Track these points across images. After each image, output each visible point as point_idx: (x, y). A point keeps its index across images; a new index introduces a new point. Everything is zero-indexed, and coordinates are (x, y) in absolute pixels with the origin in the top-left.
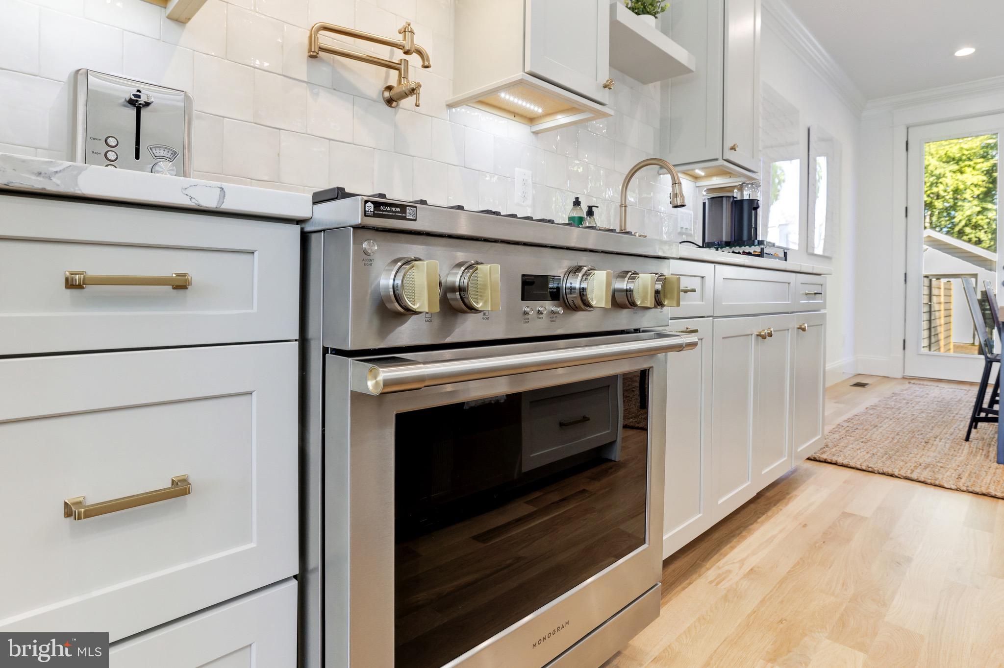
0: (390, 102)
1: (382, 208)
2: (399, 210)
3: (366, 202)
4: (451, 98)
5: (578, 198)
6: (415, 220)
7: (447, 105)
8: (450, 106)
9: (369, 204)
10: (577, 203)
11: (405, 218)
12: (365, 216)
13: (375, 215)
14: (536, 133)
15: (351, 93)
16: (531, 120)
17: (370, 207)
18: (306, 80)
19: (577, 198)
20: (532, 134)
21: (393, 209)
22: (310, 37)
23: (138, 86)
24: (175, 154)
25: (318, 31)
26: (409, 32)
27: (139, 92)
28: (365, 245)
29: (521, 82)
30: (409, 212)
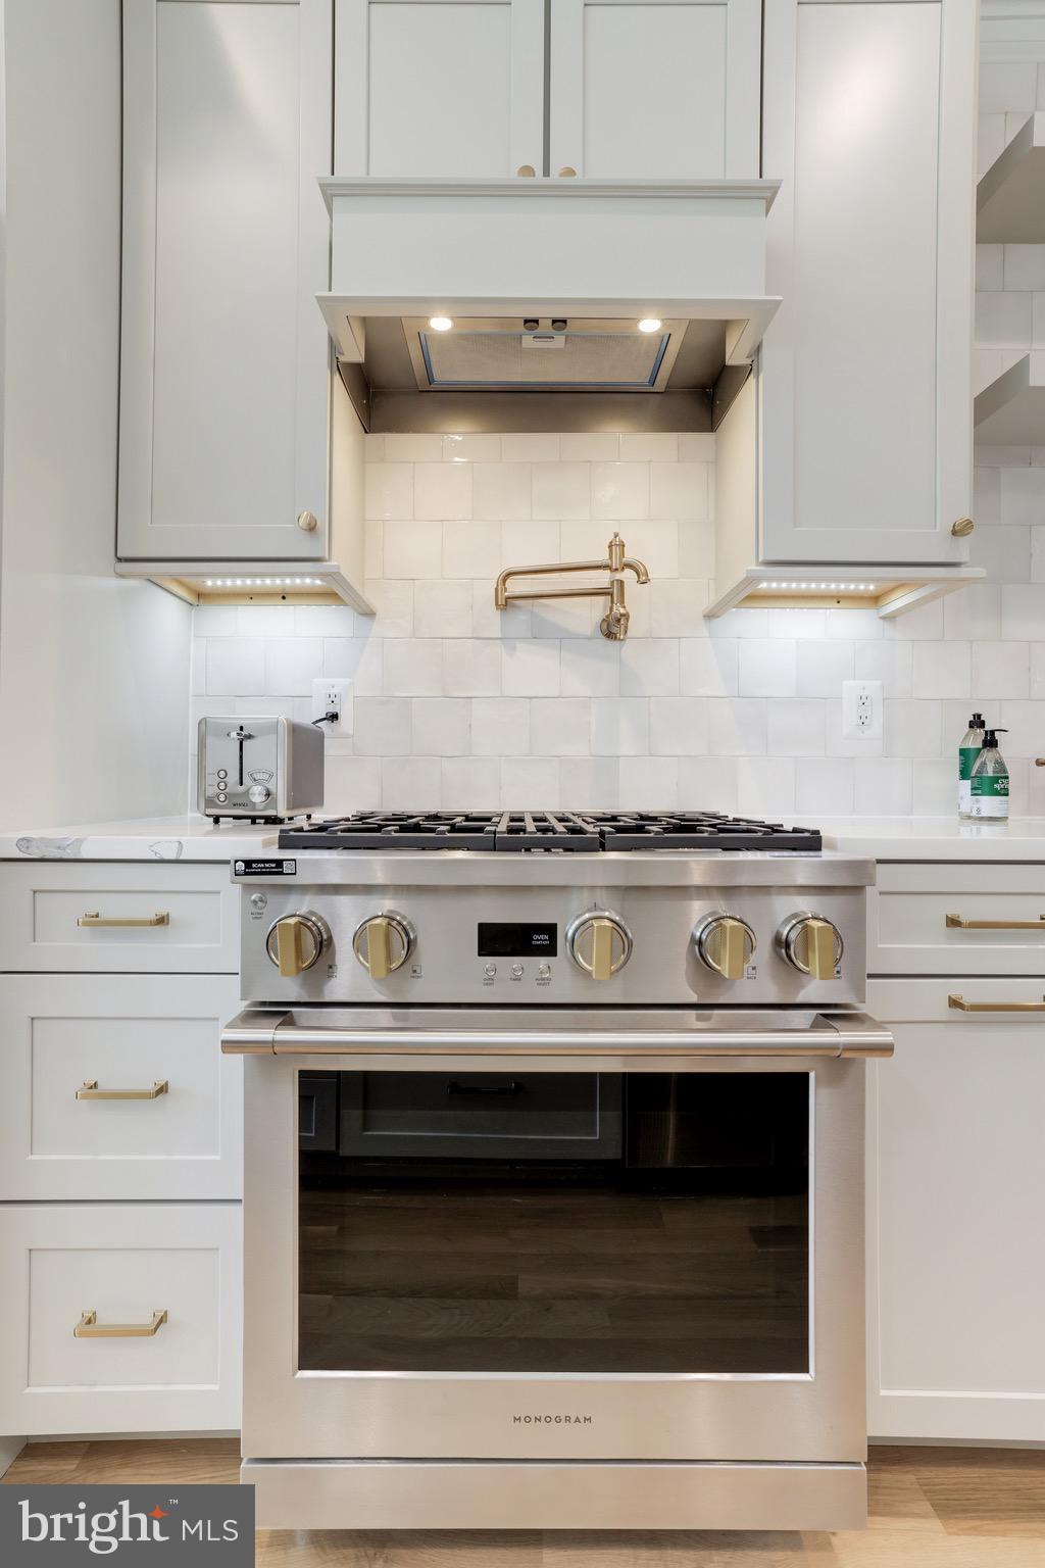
0: (610, 635)
1: (254, 865)
2: (274, 865)
3: (236, 861)
4: (708, 601)
5: (980, 715)
6: (295, 873)
7: (704, 616)
8: (710, 616)
9: (239, 863)
10: (977, 722)
11: (281, 873)
13: (246, 874)
14: (889, 618)
15: (559, 637)
16: (875, 600)
17: (241, 866)
18: (499, 636)
19: (977, 716)
20: (881, 621)
21: (267, 865)
22: (496, 589)
23: (242, 723)
24: (271, 776)
25: (504, 581)
26: (616, 546)
27: (241, 728)
28: (253, 898)
29: (751, 580)
30: (287, 867)
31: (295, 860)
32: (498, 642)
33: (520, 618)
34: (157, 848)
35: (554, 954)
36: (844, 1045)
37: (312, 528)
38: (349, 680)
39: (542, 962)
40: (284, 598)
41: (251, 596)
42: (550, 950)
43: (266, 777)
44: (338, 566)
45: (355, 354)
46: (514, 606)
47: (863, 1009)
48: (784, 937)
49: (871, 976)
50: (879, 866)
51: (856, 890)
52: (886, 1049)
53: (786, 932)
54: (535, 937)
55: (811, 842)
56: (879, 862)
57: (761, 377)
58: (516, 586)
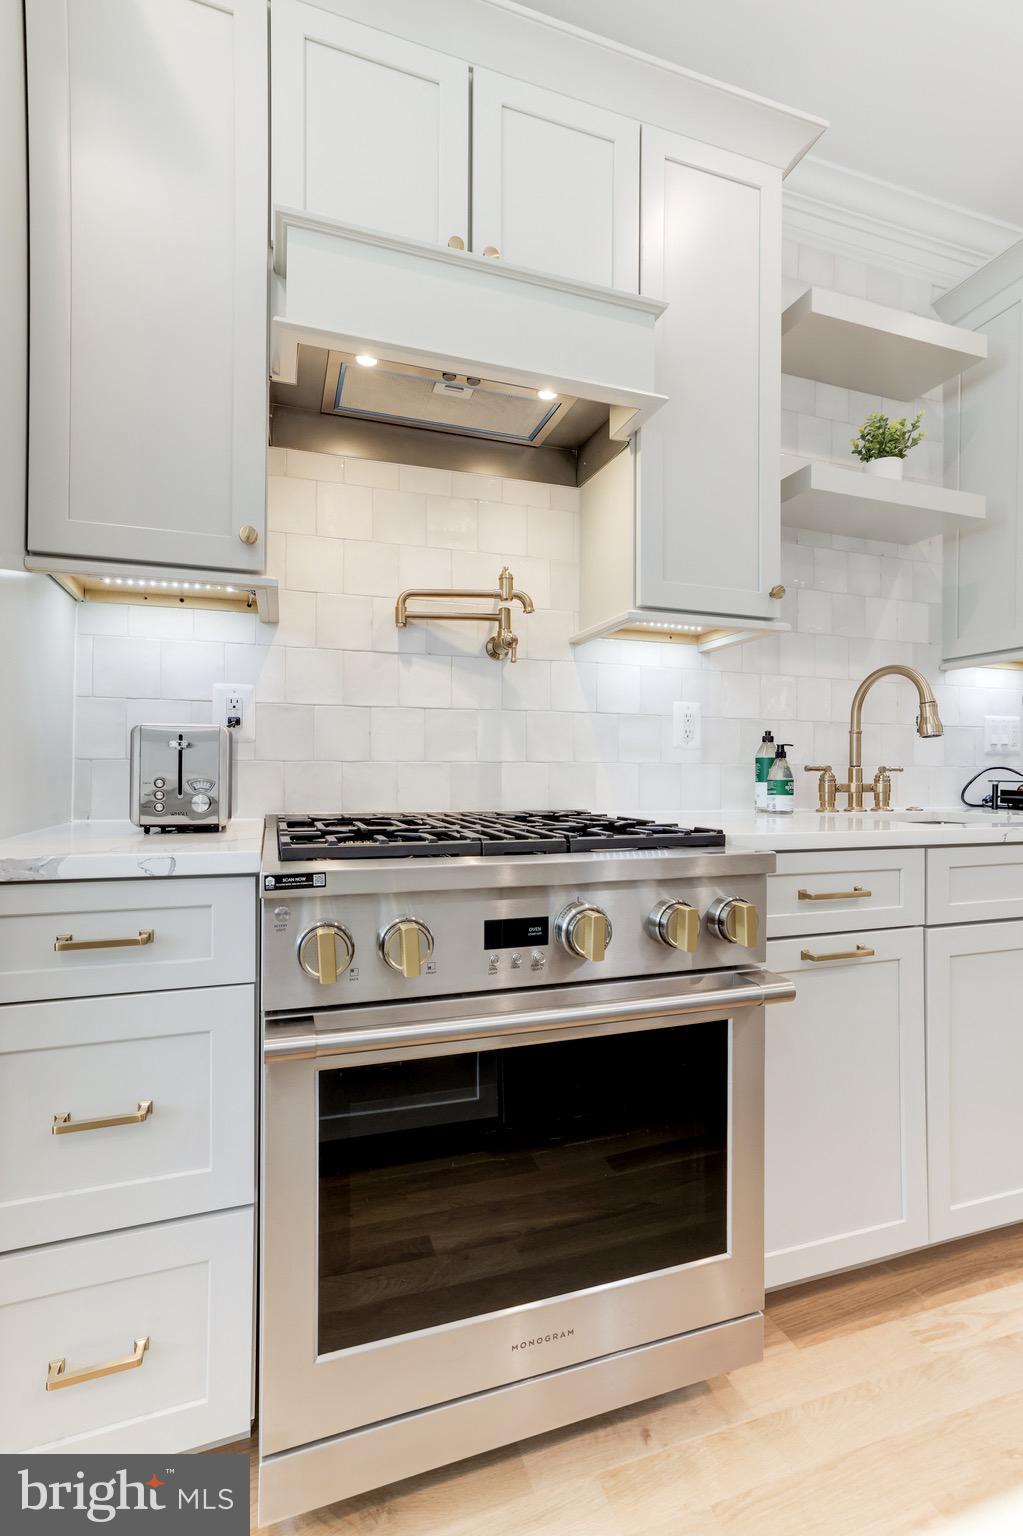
0: (494, 655)
1: (284, 880)
2: (304, 879)
3: (266, 877)
4: (575, 632)
5: (770, 733)
6: (324, 886)
7: (570, 643)
8: (575, 644)
9: (270, 878)
10: (768, 738)
11: (312, 886)
12: (266, 890)
13: (276, 888)
15: (450, 655)
16: (697, 638)
17: (271, 881)
18: (397, 650)
19: (768, 733)
20: (700, 656)
21: (297, 879)
22: (397, 608)
23: (181, 731)
24: (212, 784)
25: (405, 600)
26: (506, 578)
27: (181, 737)
28: (277, 911)
29: (630, 620)
30: (317, 880)
31: (324, 873)
32: (396, 656)
33: (418, 634)
34: (146, 865)
35: (546, 943)
36: (766, 995)
37: (250, 541)
38: (250, 686)
39: (535, 951)
40: (182, 600)
41: (145, 596)
42: (542, 940)
43: (207, 786)
44: (277, 581)
45: (288, 376)
46: (411, 624)
47: (762, 967)
48: (717, 917)
49: (769, 939)
50: (778, 855)
51: (759, 877)
52: (790, 996)
53: (718, 913)
54: (531, 929)
55: (716, 840)
56: (778, 852)
57: (639, 455)
58: (415, 606)
